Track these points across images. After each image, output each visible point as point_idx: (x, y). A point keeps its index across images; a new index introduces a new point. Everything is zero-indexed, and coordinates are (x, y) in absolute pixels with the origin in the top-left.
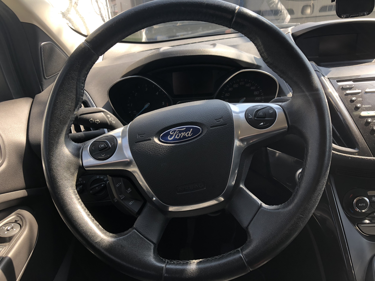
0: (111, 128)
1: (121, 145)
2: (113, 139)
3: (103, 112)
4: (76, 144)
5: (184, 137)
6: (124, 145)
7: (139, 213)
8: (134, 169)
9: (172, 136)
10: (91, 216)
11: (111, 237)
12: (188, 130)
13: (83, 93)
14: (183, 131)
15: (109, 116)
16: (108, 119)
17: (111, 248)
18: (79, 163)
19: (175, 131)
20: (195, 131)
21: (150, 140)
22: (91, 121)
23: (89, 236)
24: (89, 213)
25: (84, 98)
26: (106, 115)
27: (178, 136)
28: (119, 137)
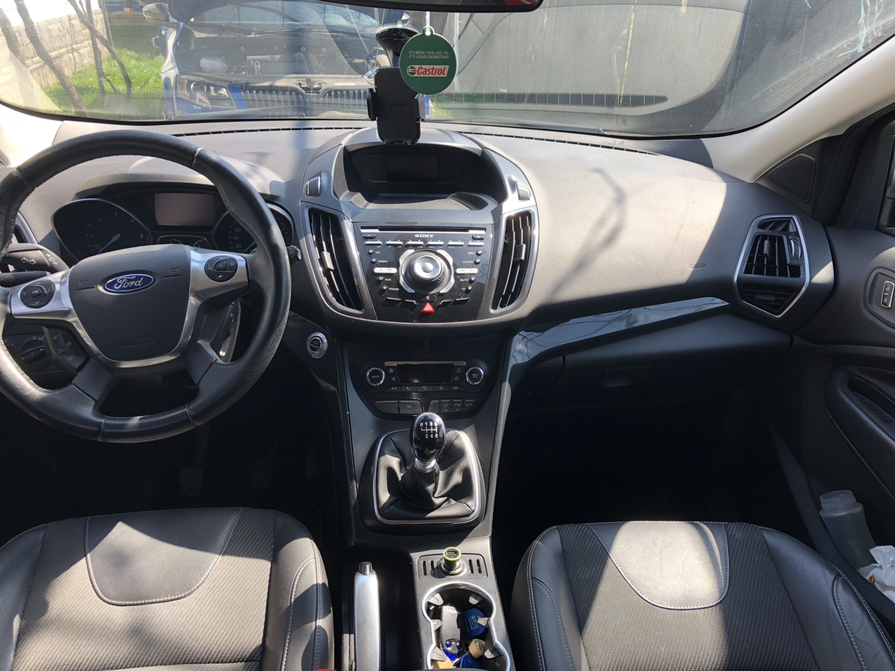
0: (53, 270)
1: (59, 293)
2: (50, 285)
3: (40, 250)
4: (3, 288)
5: (133, 287)
6: (62, 292)
7: (79, 369)
8: (73, 319)
9: (119, 284)
10: (20, 369)
11: (44, 391)
12: (138, 278)
13: (16, 214)
14: (132, 280)
15: (48, 255)
16: (48, 259)
17: (42, 403)
18: (7, 310)
19: (123, 279)
20: (146, 280)
21: (93, 287)
22: (24, 260)
23: (17, 389)
24: (17, 366)
25: (17, 223)
26: (45, 255)
27: (126, 285)
28: (57, 283)
